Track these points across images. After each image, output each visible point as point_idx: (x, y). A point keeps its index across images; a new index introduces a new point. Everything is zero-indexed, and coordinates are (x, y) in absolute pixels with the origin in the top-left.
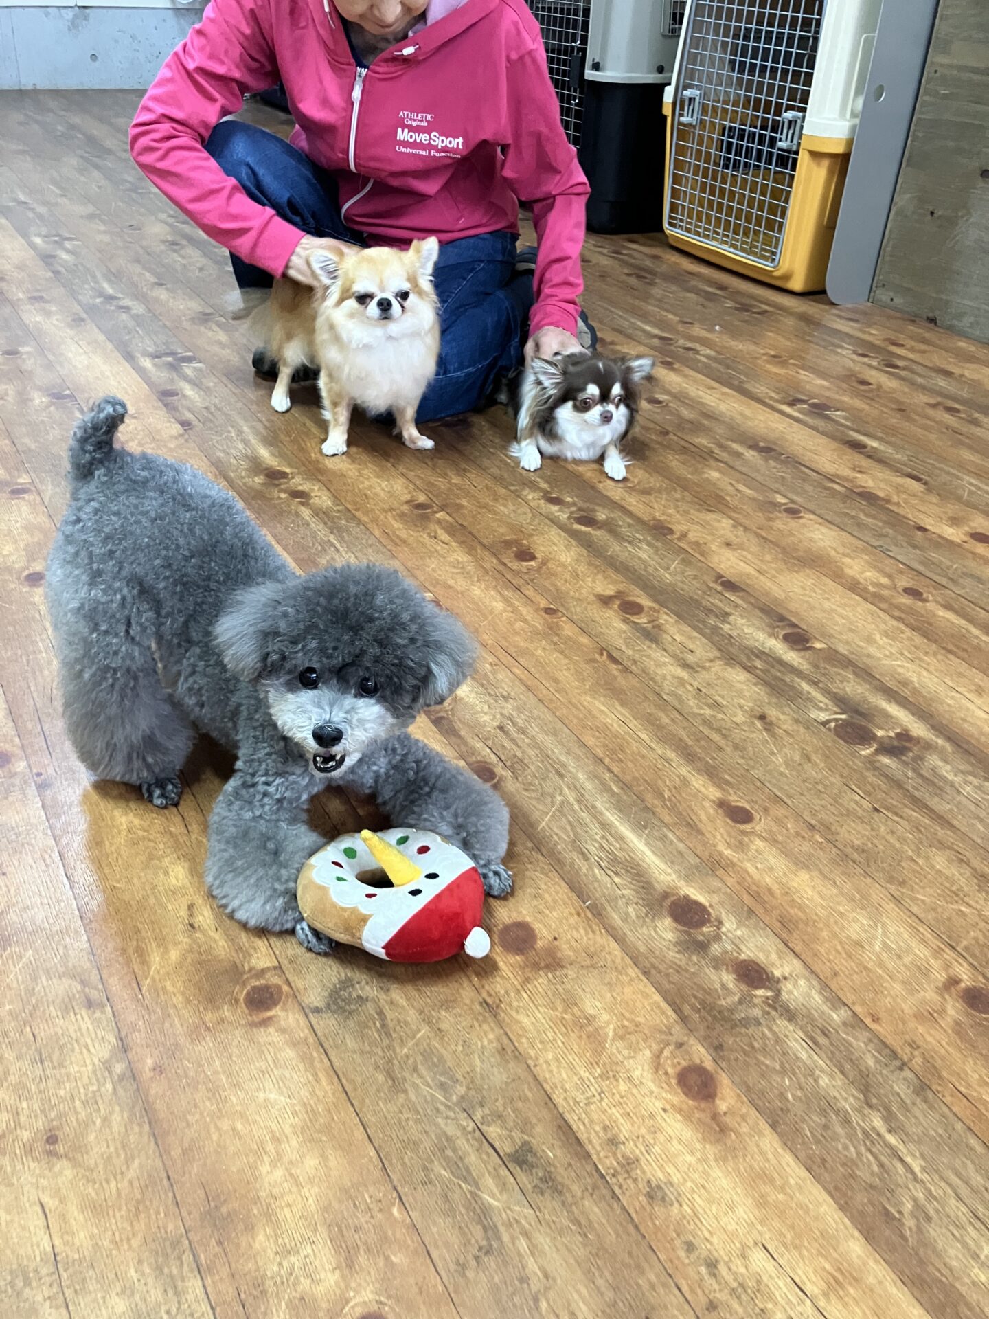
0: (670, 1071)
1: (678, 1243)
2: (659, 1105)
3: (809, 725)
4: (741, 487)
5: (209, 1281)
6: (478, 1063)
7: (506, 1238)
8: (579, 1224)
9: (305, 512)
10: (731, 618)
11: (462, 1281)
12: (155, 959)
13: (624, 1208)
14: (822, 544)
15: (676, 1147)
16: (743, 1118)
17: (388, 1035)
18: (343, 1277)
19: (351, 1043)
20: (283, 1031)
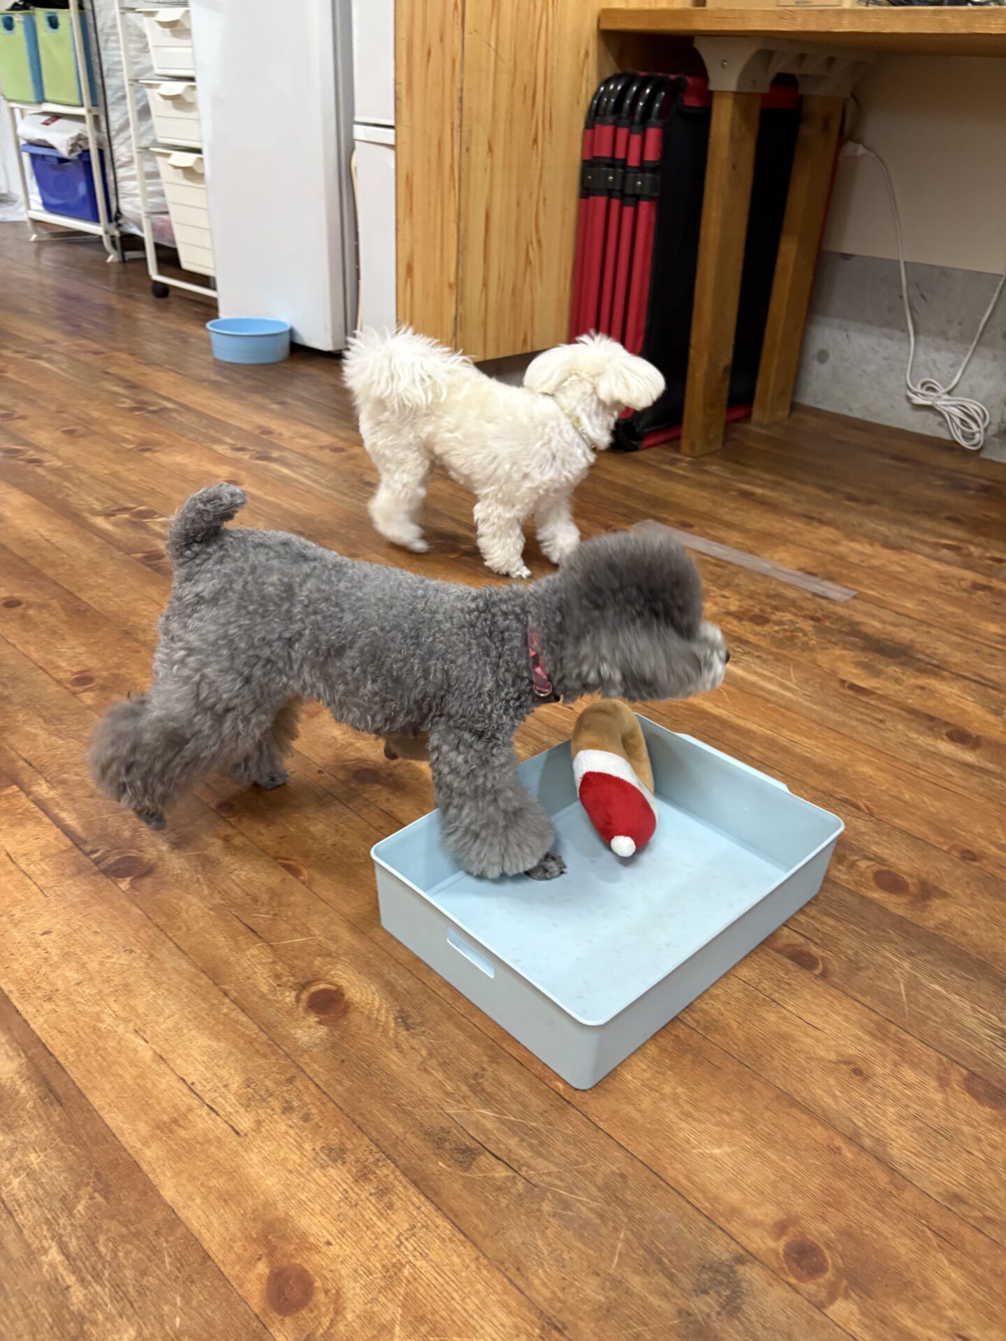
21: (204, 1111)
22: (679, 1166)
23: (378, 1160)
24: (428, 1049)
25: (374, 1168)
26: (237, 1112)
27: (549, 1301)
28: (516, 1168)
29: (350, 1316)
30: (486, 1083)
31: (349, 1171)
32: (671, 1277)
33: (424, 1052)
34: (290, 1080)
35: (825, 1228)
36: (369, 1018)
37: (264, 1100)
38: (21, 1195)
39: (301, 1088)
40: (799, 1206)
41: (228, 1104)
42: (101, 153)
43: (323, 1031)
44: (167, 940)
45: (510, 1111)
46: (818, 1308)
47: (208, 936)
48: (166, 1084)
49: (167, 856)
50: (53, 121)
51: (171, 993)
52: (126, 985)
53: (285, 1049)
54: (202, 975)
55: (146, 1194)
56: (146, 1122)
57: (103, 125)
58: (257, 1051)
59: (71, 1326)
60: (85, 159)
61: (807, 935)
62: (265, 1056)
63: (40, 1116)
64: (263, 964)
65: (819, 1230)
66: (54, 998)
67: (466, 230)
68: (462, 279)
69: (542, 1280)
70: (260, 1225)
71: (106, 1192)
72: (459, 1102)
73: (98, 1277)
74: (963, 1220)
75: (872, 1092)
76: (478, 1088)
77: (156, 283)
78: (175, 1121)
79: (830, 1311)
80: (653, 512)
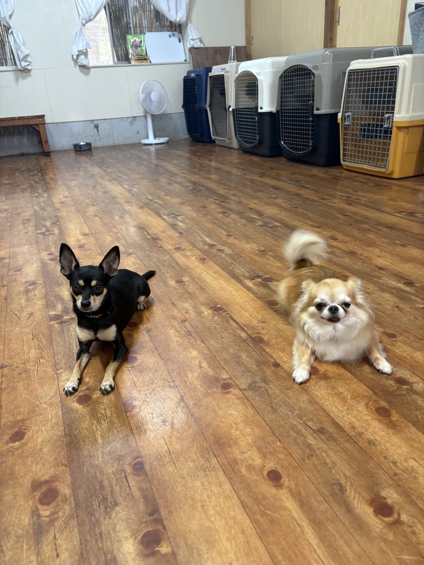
0: (373, 408)
1: (381, 456)
2: (369, 418)
3: (416, 309)
4: (382, 239)
5: (219, 459)
6: (302, 405)
7: (318, 452)
8: (344, 450)
9: (223, 255)
10: (382, 278)
11: (303, 463)
12: (190, 375)
13: (359, 446)
14: (416, 255)
15: (377, 430)
16: (402, 422)
17: (270, 397)
18: (263, 460)
19: (257, 398)
20: (234, 395)
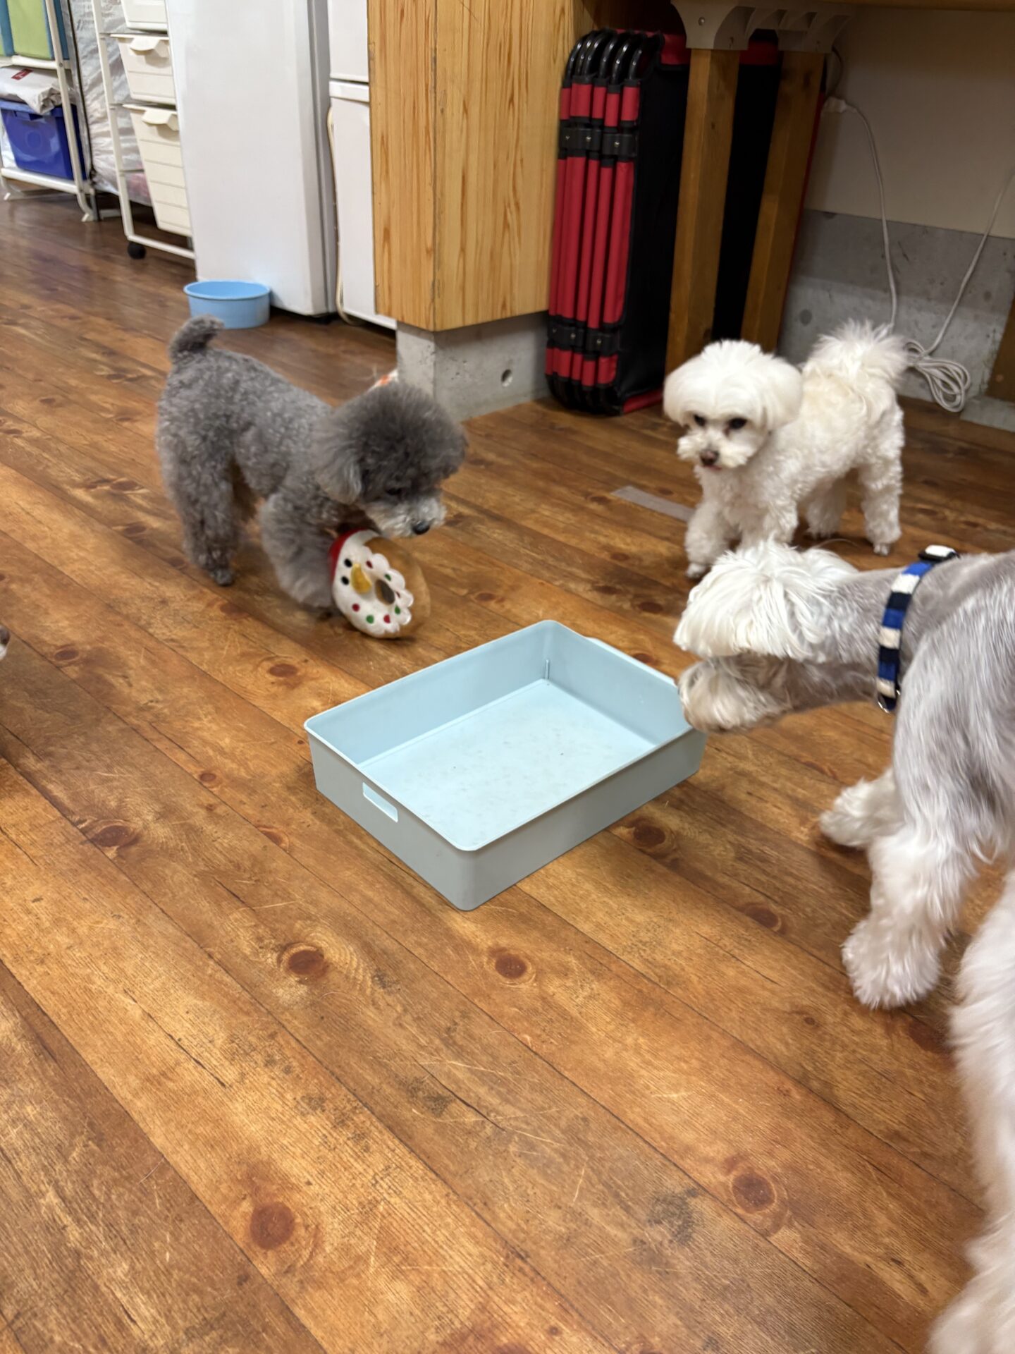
21: (192, 1064)
22: (638, 1110)
23: (356, 1108)
24: (403, 1006)
25: (351, 1115)
26: (222, 1065)
27: (513, 1232)
28: (485, 1114)
29: (328, 1249)
30: (458, 1036)
31: (328, 1118)
32: (627, 1209)
33: (399, 1009)
34: (272, 1036)
35: (772, 1163)
36: (347, 977)
37: (247, 1054)
38: (19, 1144)
39: (282, 1043)
40: (749, 1143)
41: (214, 1058)
42: (74, 109)
43: (303, 990)
44: (153, 905)
45: (480, 1063)
46: (762, 1235)
47: (192, 902)
48: (154, 1040)
49: (152, 826)
50: (24, 75)
51: (158, 955)
52: (115, 949)
53: (268, 1007)
54: (188, 938)
55: (137, 1141)
56: (136, 1076)
57: (76, 79)
58: (241, 1009)
59: (69, 1261)
60: (58, 115)
61: (768, 894)
62: (248, 1014)
63: (35, 1070)
64: (246, 928)
65: (766, 1165)
66: (47, 961)
67: (442, 194)
68: (440, 244)
69: (507, 1213)
70: (244, 1168)
71: (99, 1140)
72: (432, 1054)
73: (92, 1217)
74: (902, 1155)
75: (821, 1038)
76: (451, 1042)
77: (132, 243)
78: (164, 1074)
79: (773, 1239)
80: (633, 478)
